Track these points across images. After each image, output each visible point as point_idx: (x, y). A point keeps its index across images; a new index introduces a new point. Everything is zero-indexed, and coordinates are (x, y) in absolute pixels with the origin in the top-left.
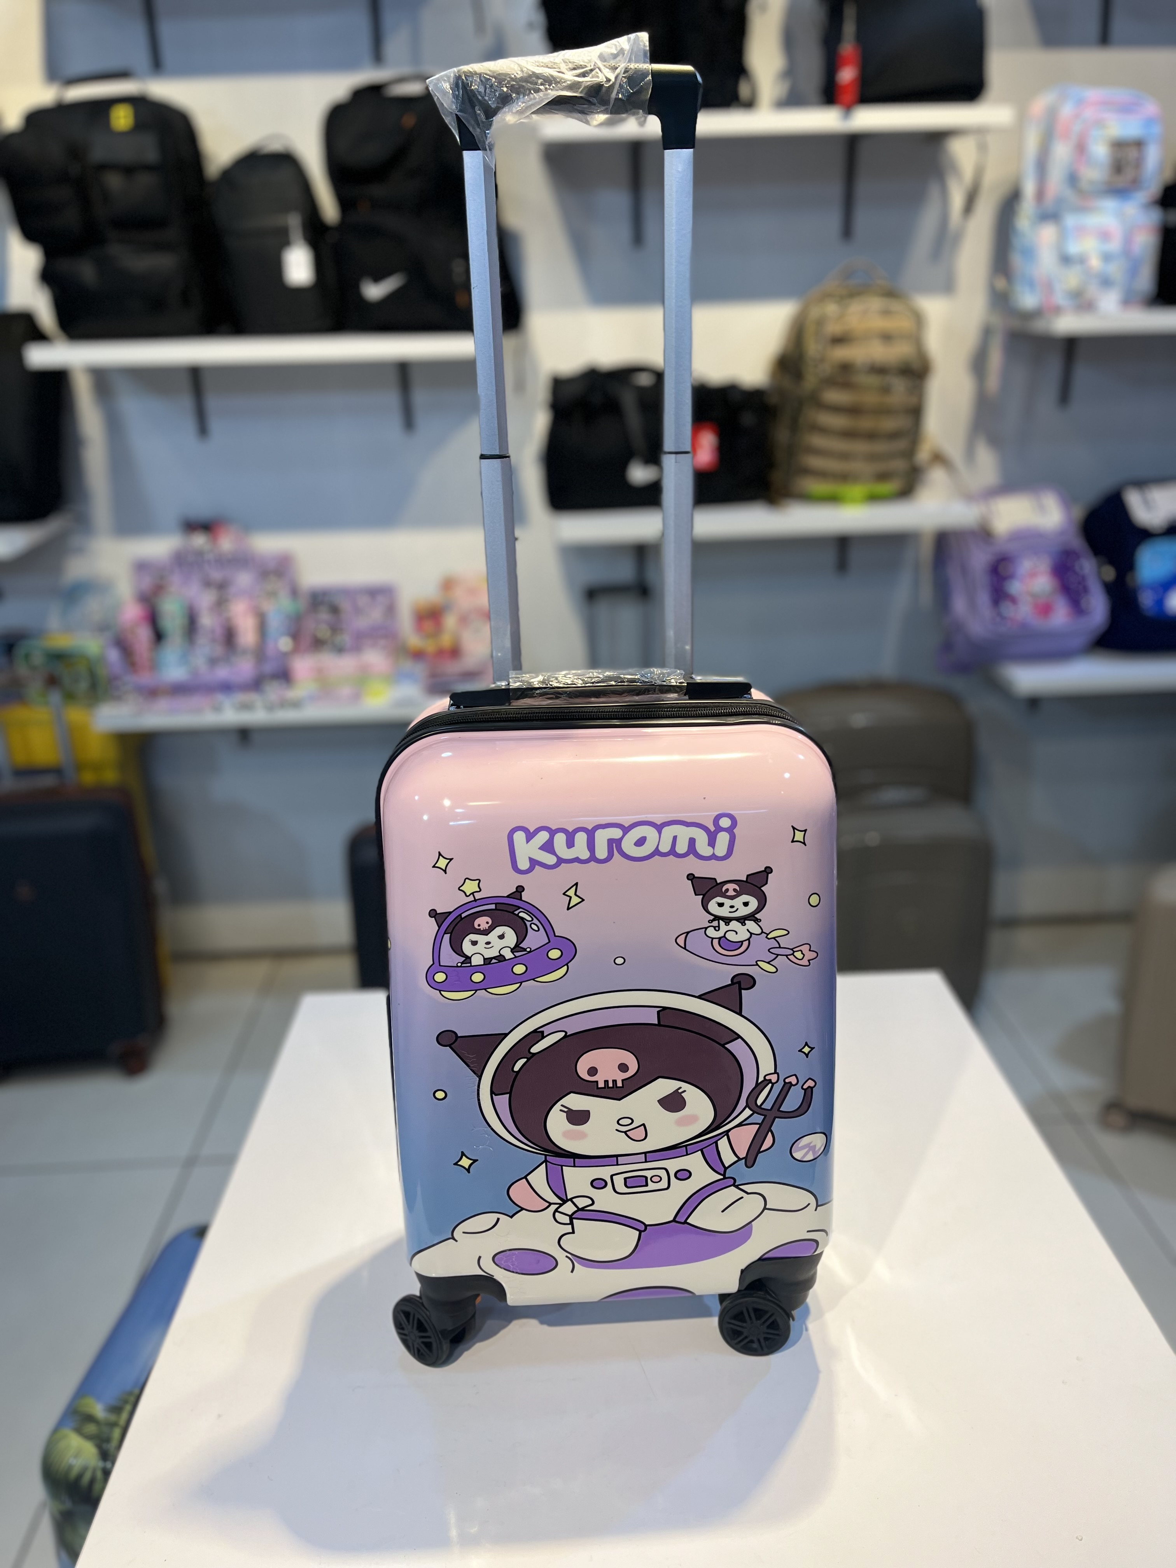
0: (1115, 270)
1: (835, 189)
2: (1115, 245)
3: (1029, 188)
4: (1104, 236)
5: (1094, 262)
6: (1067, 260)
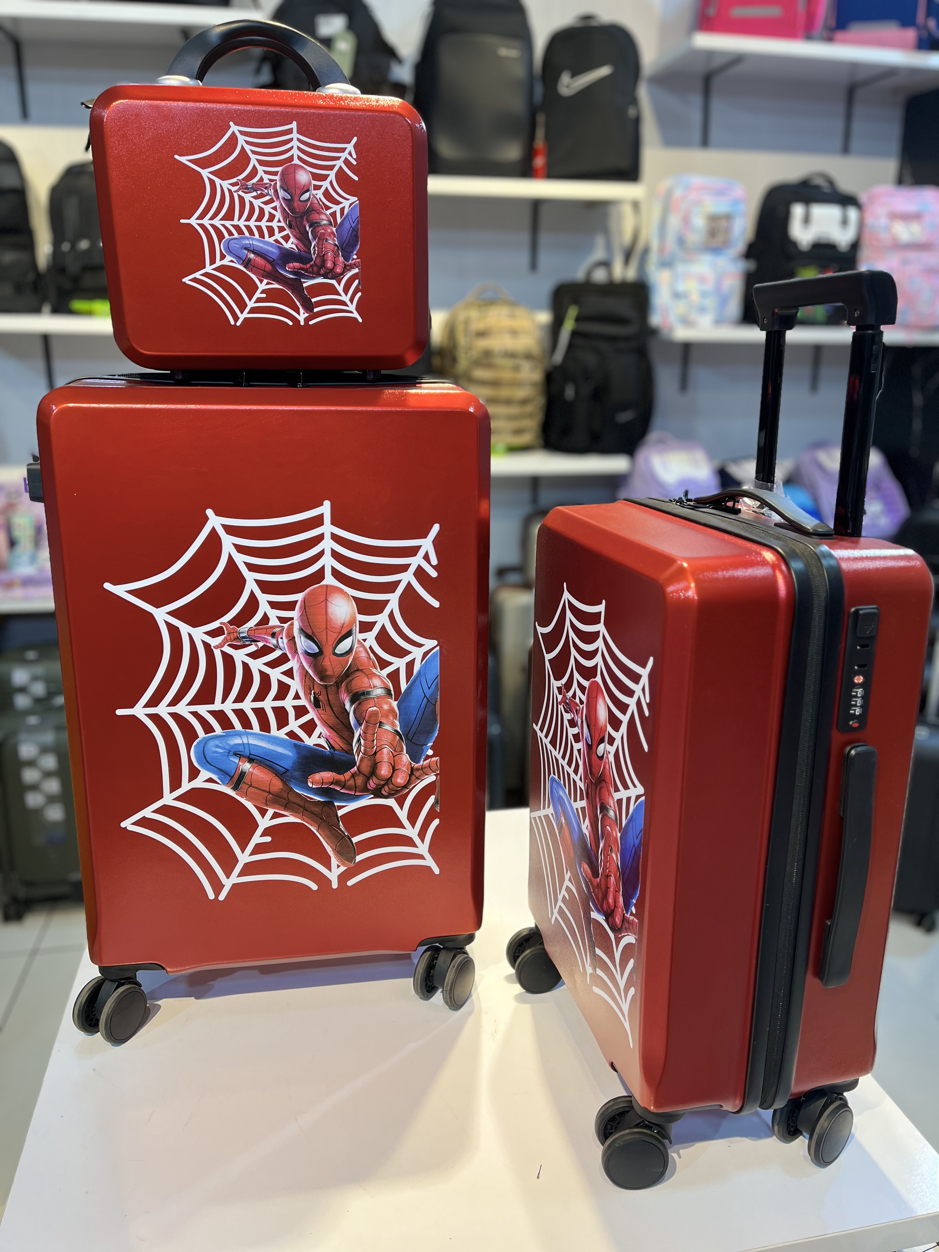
0: (710, 302)
1: (525, 237)
2: (709, 286)
3: (655, 245)
4: (702, 279)
5: (695, 297)
6: (677, 295)
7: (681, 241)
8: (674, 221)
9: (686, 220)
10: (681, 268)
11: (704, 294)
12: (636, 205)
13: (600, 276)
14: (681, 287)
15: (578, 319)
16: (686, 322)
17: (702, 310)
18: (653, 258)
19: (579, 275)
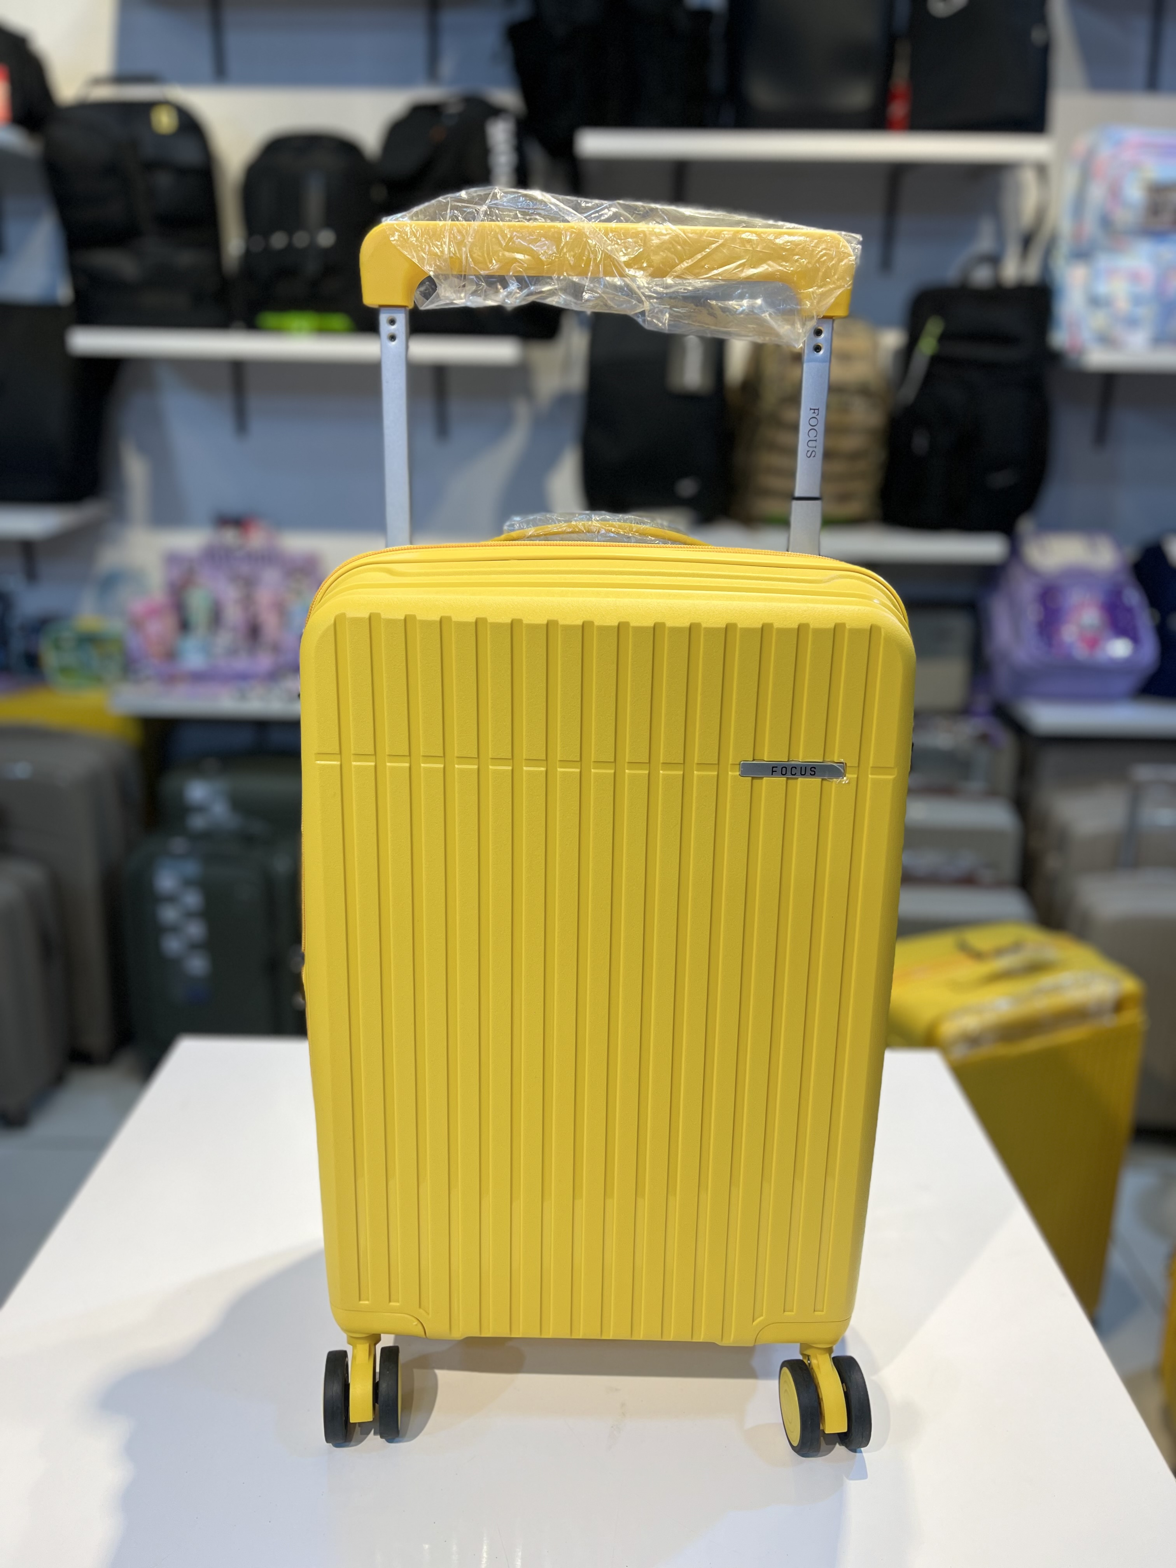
0: (1146, 312)
2: (1147, 286)
3: (1066, 228)
4: (1135, 277)
5: (1123, 304)
6: (1095, 302)
7: (1106, 223)
8: (1097, 193)
9: (1115, 192)
10: (1103, 261)
11: (1137, 300)
12: (1041, 169)
13: (982, 276)
14: (1103, 288)
15: (943, 338)
16: (1106, 340)
17: (1132, 322)
18: (1064, 248)
19: (951, 274)
